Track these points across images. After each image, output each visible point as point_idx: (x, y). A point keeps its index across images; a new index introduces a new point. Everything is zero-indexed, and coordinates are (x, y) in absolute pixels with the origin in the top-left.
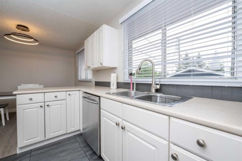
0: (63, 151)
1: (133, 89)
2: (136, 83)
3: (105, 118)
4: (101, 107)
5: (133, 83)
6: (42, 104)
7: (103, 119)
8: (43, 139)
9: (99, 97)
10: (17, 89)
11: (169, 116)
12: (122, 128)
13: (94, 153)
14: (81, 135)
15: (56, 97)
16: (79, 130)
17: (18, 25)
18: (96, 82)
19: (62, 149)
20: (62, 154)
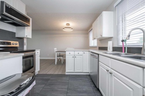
0: (81, 80)
1: (125, 52)
2: (127, 47)
3: (101, 67)
4: (99, 60)
6: (74, 56)
7: (100, 67)
8: (73, 71)
9: (98, 54)
10: (66, 49)
11: (143, 68)
12: (110, 73)
13: (96, 86)
14: (89, 75)
15: (78, 53)
16: (89, 73)
17: (67, 24)
18: (99, 47)
19: (80, 78)
20: (80, 81)
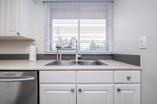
5: (59, 55)
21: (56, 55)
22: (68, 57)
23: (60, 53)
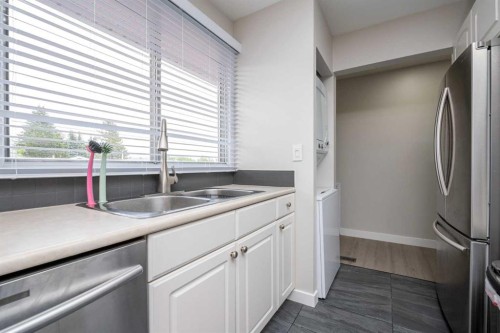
21: (83, 180)
22: (131, 187)
23: (98, 170)
